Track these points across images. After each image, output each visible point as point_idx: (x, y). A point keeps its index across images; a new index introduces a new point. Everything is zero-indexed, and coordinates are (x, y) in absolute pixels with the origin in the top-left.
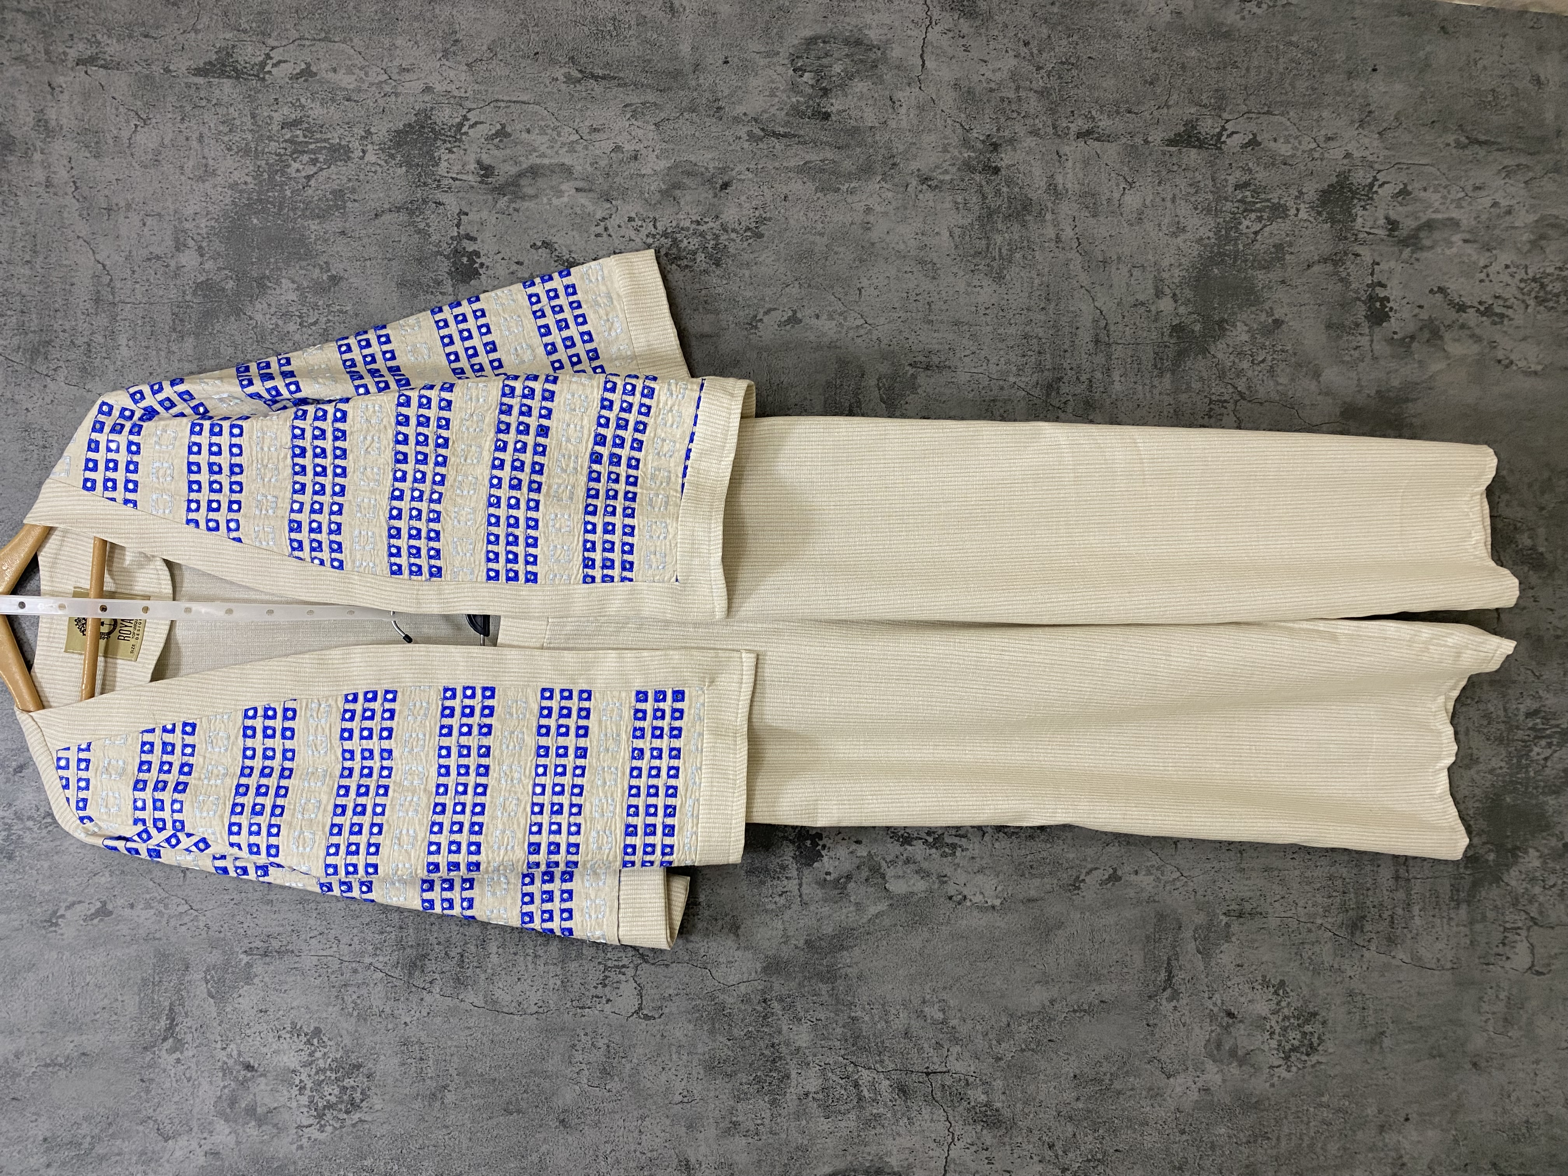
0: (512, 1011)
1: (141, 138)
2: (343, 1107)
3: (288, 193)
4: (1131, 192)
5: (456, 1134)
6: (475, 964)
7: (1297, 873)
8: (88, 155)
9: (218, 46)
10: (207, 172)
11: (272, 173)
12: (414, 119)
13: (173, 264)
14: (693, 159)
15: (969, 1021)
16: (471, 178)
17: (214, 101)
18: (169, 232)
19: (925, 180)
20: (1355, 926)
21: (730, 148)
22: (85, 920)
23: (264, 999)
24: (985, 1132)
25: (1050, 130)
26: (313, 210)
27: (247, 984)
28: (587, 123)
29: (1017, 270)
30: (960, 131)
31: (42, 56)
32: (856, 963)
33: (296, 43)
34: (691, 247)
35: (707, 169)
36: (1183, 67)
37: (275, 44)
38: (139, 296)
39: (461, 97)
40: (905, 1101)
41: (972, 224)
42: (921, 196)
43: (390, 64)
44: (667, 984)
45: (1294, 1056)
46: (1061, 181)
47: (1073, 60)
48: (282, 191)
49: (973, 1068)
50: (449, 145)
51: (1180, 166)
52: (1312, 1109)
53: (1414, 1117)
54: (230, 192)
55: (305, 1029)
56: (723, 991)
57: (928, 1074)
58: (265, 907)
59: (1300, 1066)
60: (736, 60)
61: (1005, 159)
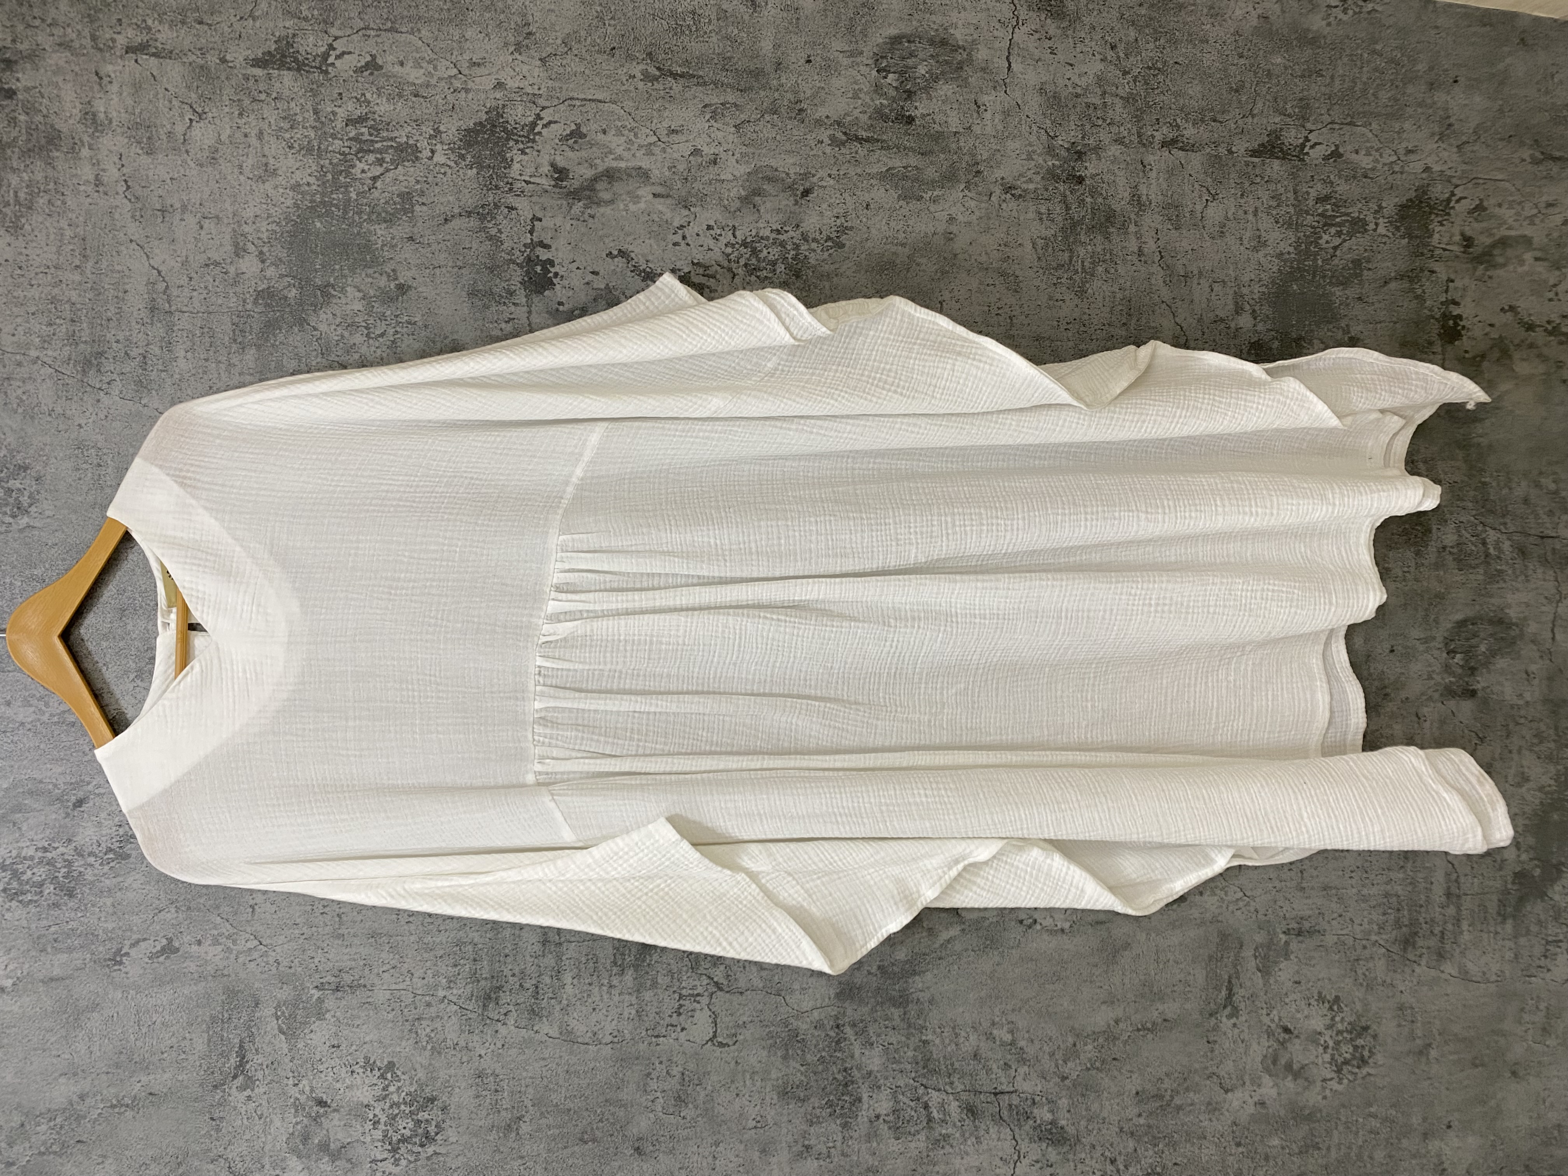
0: (587, 1041)
1: (196, 132)
2: (417, 1140)
3: (353, 196)
4: (1214, 204)
5: (530, 1164)
6: (551, 995)
7: (1354, 891)
8: (140, 152)
9: (277, 34)
10: (268, 172)
11: (337, 174)
12: (484, 117)
13: (232, 270)
14: (773, 163)
15: (1036, 1042)
16: (543, 181)
17: (274, 95)
18: (228, 237)
19: (1009, 189)
20: (1408, 942)
21: (812, 153)
22: (150, 958)
23: (336, 1035)
24: (1050, 1149)
25: (1135, 138)
26: (380, 214)
27: (319, 1019)
28: (665, 124)
29: (1100, 283)
30: (1044, 137)
31: (87, 42)
32: (928, 988)
33: (360, 33)
34: (771, 257)
35: (788, 174)
36: (1269, 74)
37: (340, 33)
38: (197, 304)
39: (534, 95)
40: (974, 1121)
41: (1055, 236)
42: (1004, 206)
43: (460, 58)
44: (741, 1011)
45: (1346, 1069)
46: (1145, 192)
47: (1159, 65)
48: (347, 192)
49: (1039, 1088)
50: (521, 146)
51: (1262, 178)
52: (1361, 1120)
53: (1455, 1124)
54: (291, 193)
55: (378, 1063)
56: (797, 1018)
57: (996, 1094)
58: (336, 942)
59: (1351, 1078)
60: (818, 59)
61: (1090, 167)
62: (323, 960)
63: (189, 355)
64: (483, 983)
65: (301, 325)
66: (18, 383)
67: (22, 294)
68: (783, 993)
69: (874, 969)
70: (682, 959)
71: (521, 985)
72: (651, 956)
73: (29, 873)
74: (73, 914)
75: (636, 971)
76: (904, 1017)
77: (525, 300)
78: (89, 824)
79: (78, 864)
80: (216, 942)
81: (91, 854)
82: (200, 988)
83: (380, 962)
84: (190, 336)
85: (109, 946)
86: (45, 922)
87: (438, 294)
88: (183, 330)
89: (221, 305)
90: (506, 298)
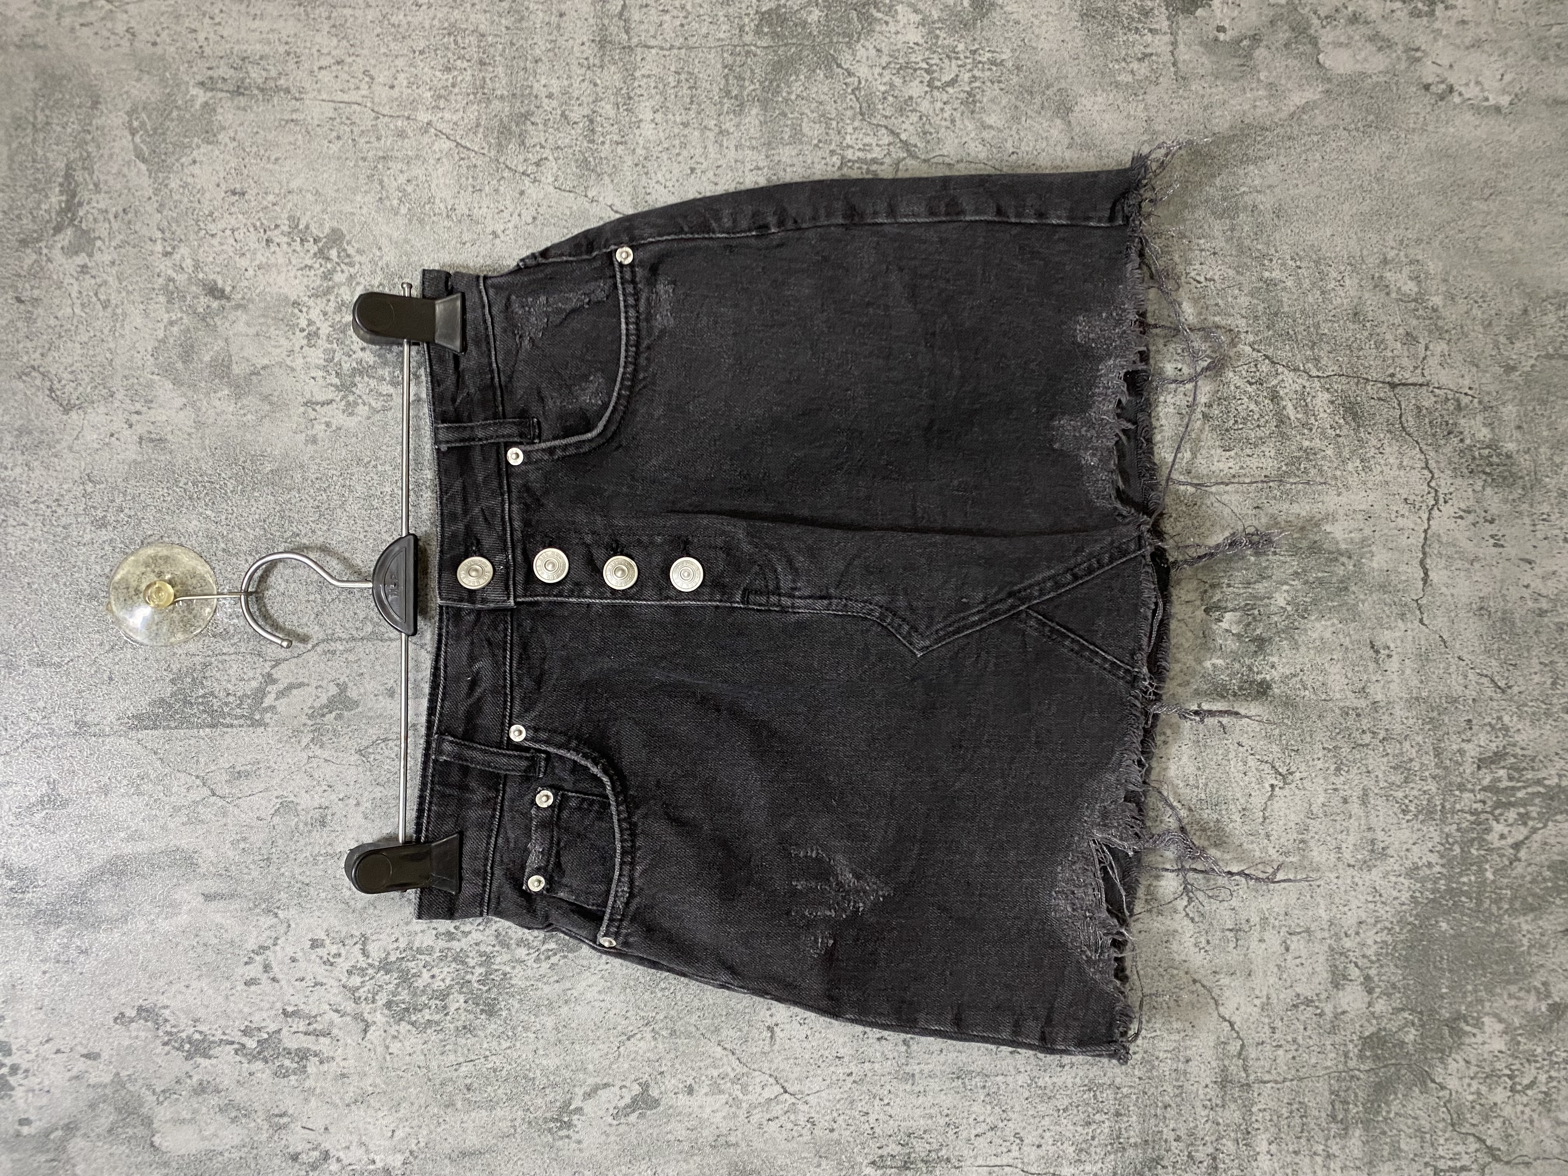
62: (882, 1117)
63: (659, 117)
64: (1131, 1152)
65: (829, 67)
66: (400, 166)
67: (404, 22)
70: (1436, 1109)
71: (1190, 1156)
72: (1387, 1103)
73: (426, 975)
74: (495, 1043)
75: (1366, 1130)
77: (1166, 23)
79: (501, 959)
80: (716, 1089)
81: (521, 943)
82: (692, 1166)
83: (971, 1120)
84: (660, 86)
85: (551, 1097)
86: (452, 1057)
87: (1035, 16)
88: (649, 76)
89: (706, 36)
90: (1140, 21)
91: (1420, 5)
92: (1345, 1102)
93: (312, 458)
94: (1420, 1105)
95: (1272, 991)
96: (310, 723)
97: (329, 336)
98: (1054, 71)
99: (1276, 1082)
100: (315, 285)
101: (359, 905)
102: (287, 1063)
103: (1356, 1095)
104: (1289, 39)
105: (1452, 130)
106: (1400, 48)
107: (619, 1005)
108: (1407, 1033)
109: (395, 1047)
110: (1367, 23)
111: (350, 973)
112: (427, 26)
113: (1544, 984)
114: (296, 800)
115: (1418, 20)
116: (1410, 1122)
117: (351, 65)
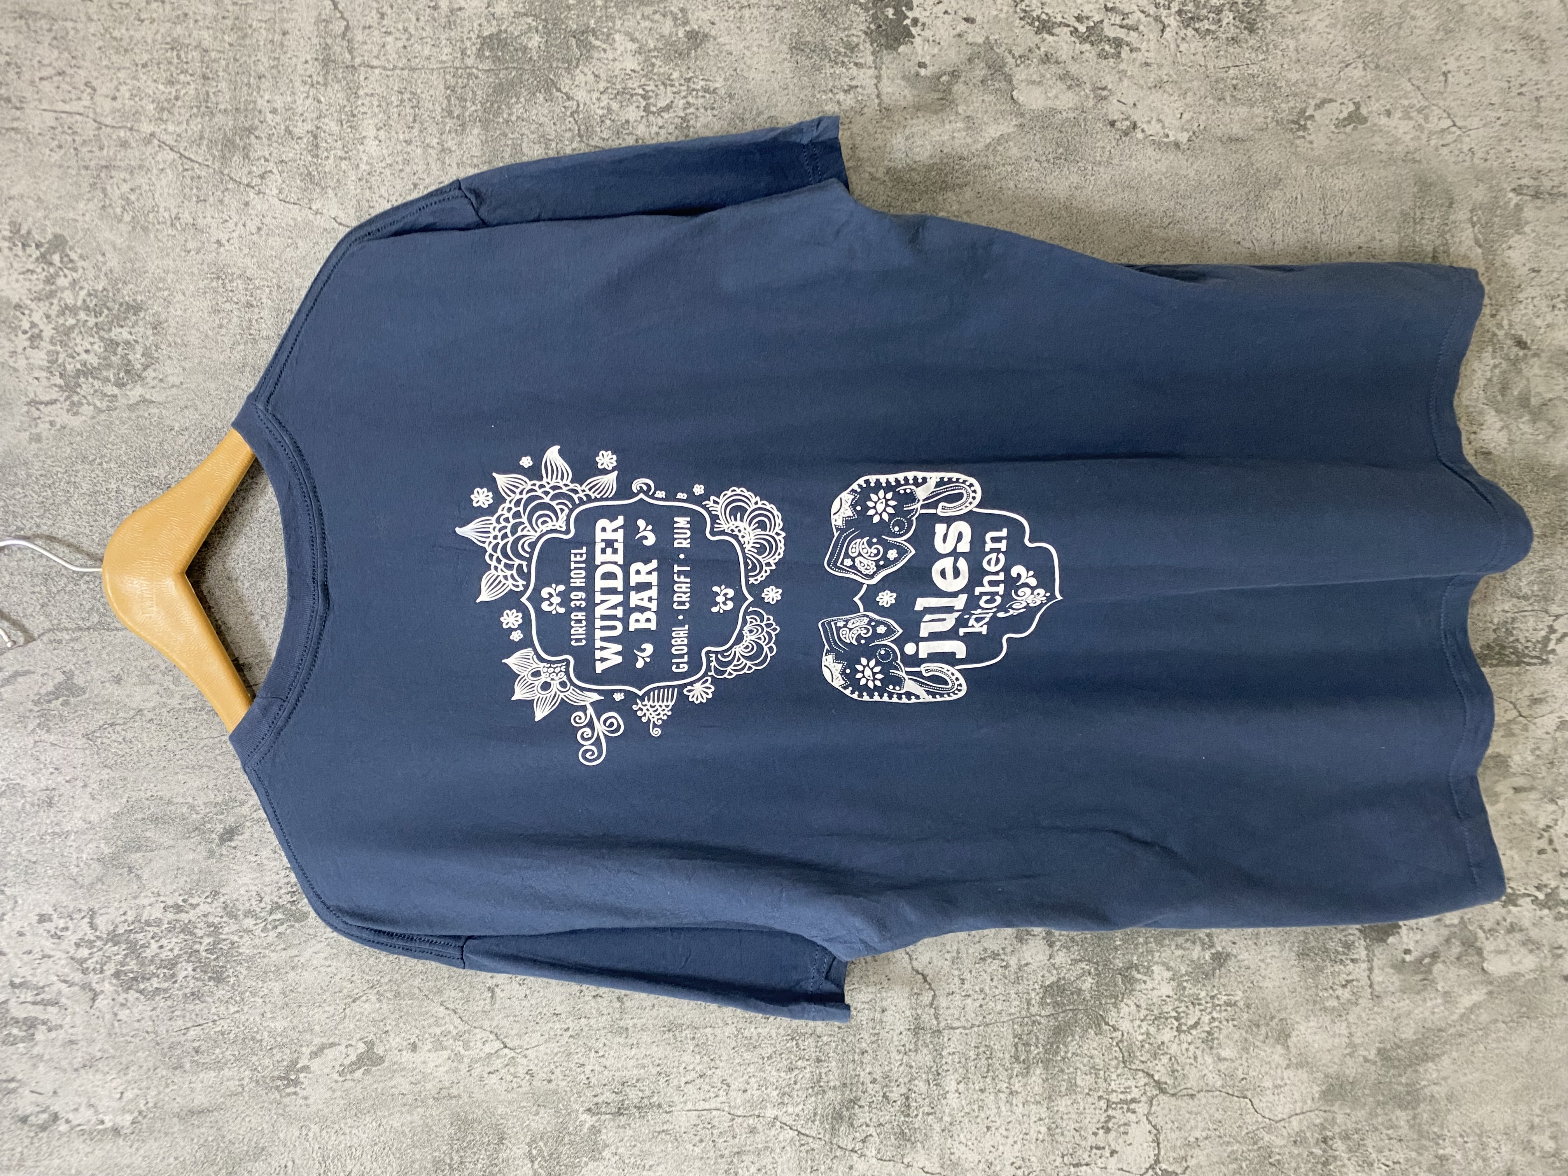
62: (597, 1068)
63: (382, 134)
64: (830, 1094)
65: (548, 91)
66: (123, 175)
67: (126, 35)
68: (1249, 1095)
69: (1372, 1055)
70: (1109, 1048)
71: (885, 1096)
72: (1066, 1046)
73: (154, 946)
74: (223, 1008)
75: (1046, 1068)
76: (1414, 1123)
77: (870, 59)
78: (244, 867)
79: (229, 929)
80: (439, 1046)
81: (248, 913)
82: (416, 1117)
83: (681, 1069)
84: (384, 104)
85: (278, 1057)
86: (180, 1022)
87: (748, 48)
88: (372, 95)
89: (428, 58)
90: (846, 55)
91: (1107, 47)
92: (1027, 1044)
93: (36, 455)
94: (1095, 1045)
95: (962, 946)
96: (36, 709)
97: (52, 338)
98: (765, 99)
99: (964, 1028)
100: (37, 289)
101: (87, 881)
102: (15, 1031)
103: (1037, 1039)
104: (985, 76)
105: (1135, 163)
106: (1088, 88)
107: (344, 970)
108: (1084, 981)
109: (123, 1014)
110: (1057, 62)
111: (77, 945)
112: (150, 41)
113: (1208, 935)
114: (23, 783)
115: (1105, 62)
116: (1086, 1060)
117: (72, 76)
